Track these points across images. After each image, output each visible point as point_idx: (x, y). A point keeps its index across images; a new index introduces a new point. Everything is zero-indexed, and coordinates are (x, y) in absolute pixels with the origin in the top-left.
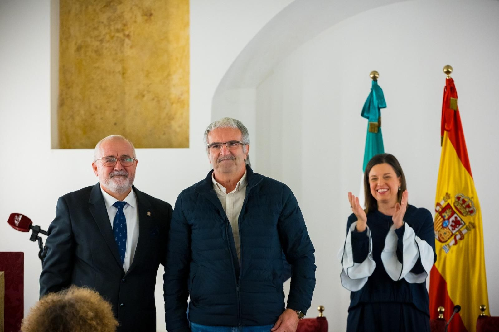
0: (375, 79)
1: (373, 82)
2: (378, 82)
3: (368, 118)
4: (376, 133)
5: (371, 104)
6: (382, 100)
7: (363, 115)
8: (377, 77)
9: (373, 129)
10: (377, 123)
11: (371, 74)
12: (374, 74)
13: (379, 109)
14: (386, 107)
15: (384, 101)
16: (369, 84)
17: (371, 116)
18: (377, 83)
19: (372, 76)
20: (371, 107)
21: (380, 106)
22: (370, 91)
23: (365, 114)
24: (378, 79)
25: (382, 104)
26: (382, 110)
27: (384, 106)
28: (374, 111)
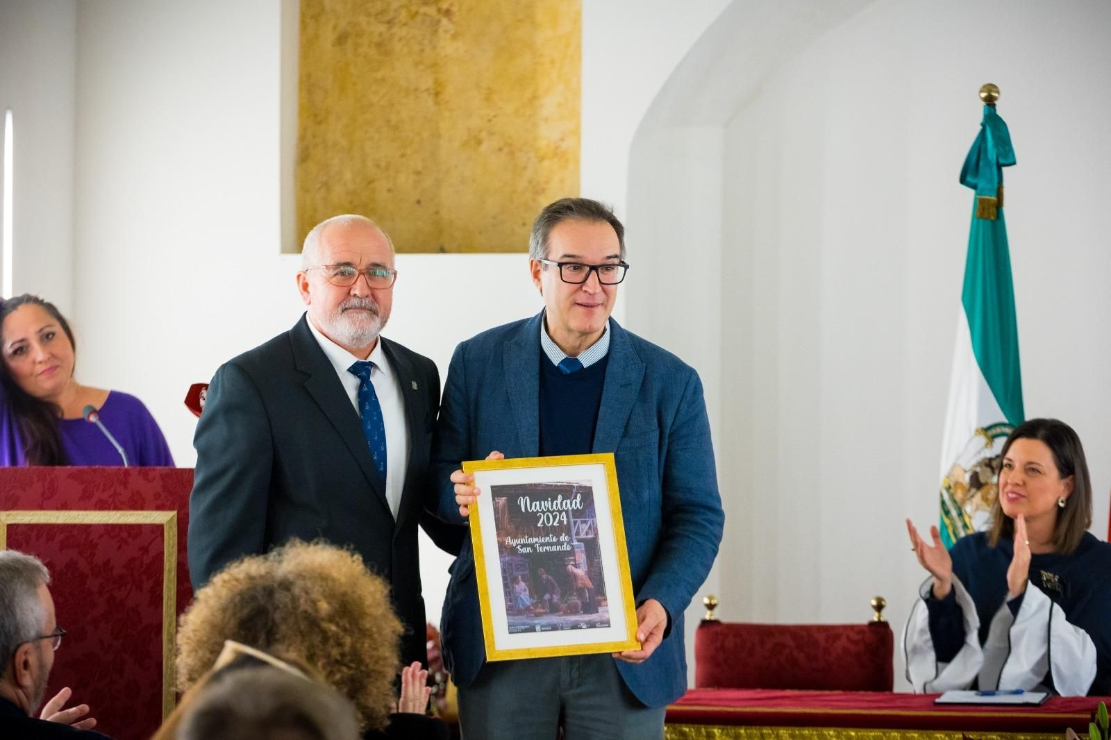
0: (990, 102)
1: (987, 107)
2: (998, 108)
3: (974, 187)
4: (993, 221)
5: (982, 157)
6: (1007, 148)
7: (963, 180)
8: (995, 98)
9: (986, 212)
10: (994, 198)
11: (981, 91)
12: (989, 92)
13: (1000, 167)
14: (1014, 163)
15: (1011, 150)
16: (978, 112)
17: (981, 183)
18: (995, 110)
19: (984, 95)
20: (982, 164)
21: (1002, 161)
22: (980, 128)
23: (969, 179)
24: (996, 102)
25: (1006, 156)
26: (1005, 169)
27: (1011, 161)
28: (988, 172)
